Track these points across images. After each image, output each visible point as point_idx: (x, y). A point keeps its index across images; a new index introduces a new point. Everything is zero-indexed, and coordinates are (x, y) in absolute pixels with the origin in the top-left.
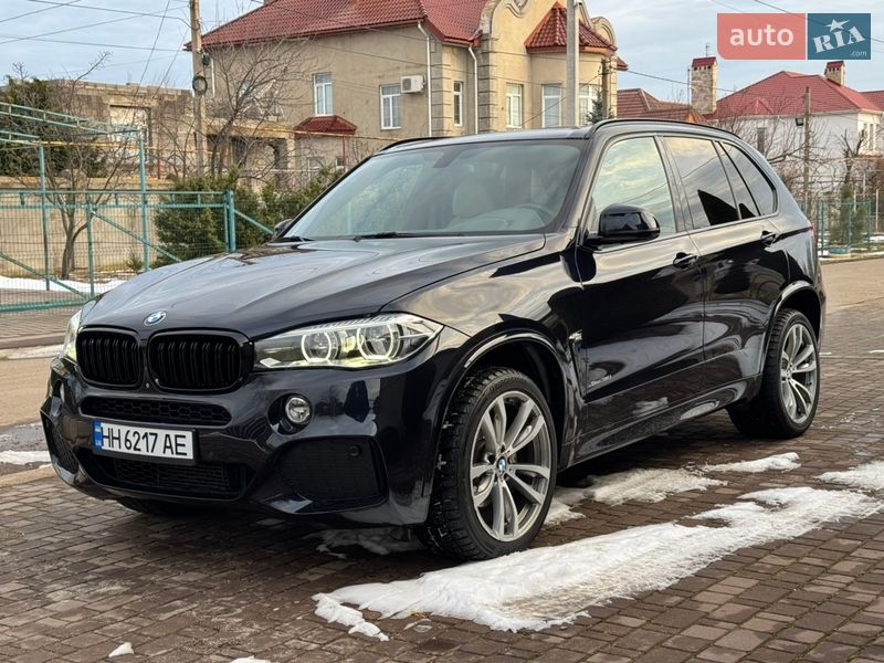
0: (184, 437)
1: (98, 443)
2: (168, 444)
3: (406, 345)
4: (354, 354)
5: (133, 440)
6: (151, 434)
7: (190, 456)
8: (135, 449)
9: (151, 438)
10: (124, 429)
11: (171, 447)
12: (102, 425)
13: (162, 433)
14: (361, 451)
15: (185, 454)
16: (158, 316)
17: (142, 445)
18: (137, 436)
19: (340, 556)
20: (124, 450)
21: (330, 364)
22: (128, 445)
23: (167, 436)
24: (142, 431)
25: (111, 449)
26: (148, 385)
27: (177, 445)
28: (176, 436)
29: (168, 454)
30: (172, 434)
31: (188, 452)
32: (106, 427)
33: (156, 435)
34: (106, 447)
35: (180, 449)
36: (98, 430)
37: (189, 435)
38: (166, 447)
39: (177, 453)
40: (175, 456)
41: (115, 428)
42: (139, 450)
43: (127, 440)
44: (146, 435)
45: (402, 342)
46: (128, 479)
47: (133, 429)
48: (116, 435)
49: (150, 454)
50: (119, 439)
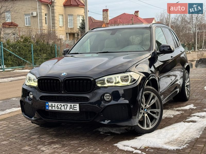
0: (76, 105)
1: (47, 108)
2: (71, 107)
3: (132, 80)
4: (118, 83)
5: (60, 107)
6: (65, 105)
7: (78, 110)
8: (60, 109)
9: (66, 106)
10: (56, 104)
11: (72, 108)
12: (49, 103)
13: (69, 105)
14: (125, 107)
15: (77, 110)
16: (65, 74)
17: (63, 108)
18: (61, 106)
19: (109, 135)
20: (56, 109)
21: (114, 85)
22: (58, 108)
23: (71, 105)
24: (63, 104)
25: (52, 109)
26: (63, 92)
27: (74, 107)
28: (74, 105)
29: (71, 110)
30: (72, 105)
31: (78, 109)
32: (50, 104)
33: (67, 105)
34: (50, 108)
35: (75, 109)
36: (47, 104)
37: (78, 105)
38: (70, 108)
39: (74, 110)
40: (73, 110)
41: (53, 104)
42: (62, 109)
43: (57, 107)
44: (64, 105)
45: (131, 79)
46: (53, 117)
47: (59, 104)
48: (54, 105)
49: (65, 110)
50: (55, 106)
